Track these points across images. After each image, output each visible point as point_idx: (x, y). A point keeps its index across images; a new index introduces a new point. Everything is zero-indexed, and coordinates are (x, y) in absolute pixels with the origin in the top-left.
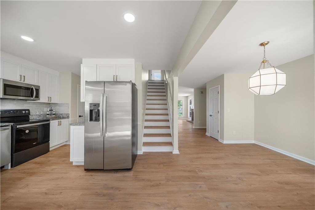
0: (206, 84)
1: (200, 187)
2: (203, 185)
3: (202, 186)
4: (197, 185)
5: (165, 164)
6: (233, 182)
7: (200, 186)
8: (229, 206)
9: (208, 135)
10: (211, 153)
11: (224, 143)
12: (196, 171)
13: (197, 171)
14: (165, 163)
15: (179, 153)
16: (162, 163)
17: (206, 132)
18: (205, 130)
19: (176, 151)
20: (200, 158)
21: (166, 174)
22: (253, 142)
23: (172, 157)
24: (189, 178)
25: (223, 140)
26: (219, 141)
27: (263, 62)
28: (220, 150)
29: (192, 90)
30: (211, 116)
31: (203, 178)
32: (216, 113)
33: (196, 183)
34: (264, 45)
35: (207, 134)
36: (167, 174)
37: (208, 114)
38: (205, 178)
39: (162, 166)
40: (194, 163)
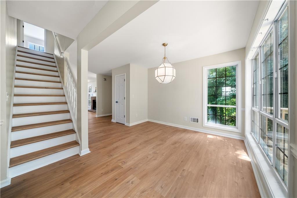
0: (111, 70)
1: (132, 183)
2: (133, 178)
3: (133, 180)
4: (128, 182)
5: (74, 179)
6: (153, 159)
7: (131, 181)
8: (162, 185)
9: (114, 122)
10: (125, 138)
11: (130, 126)
12: (119, 166)
13: (120, 164)
14: (72, 177)
15: (90, 152)
16: (66, 181)
17: (112, 119)
18: (110, 117)
19: (85, 151)
20: (117, 147)
21: (80, 194)
22: (147, 120)
23: (81, 162)
24: (116, 179)
25: (129, 123)
26: (126, 125)
27: (164, 58)
28: (130, 133)
29: (95, 76)
30: (117, 102)
31: (130, 169)
32: (122, 99)
33: (126, 180)
34: (165, 46)
35: (113, 120)
36: (83, 194)
37: (114, 100)
38: (132, 168)
39: (67, 184)
40: (114, 157)
